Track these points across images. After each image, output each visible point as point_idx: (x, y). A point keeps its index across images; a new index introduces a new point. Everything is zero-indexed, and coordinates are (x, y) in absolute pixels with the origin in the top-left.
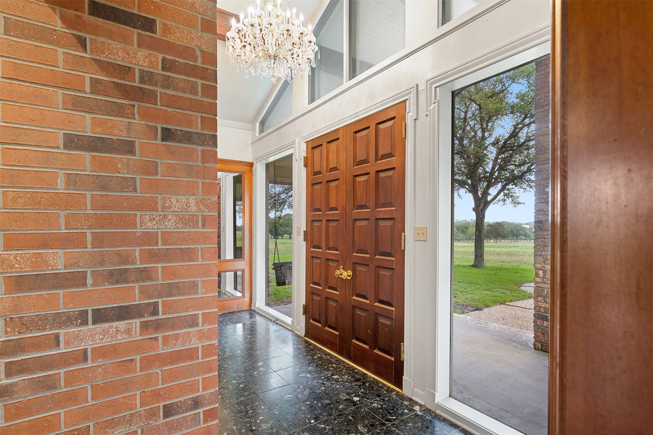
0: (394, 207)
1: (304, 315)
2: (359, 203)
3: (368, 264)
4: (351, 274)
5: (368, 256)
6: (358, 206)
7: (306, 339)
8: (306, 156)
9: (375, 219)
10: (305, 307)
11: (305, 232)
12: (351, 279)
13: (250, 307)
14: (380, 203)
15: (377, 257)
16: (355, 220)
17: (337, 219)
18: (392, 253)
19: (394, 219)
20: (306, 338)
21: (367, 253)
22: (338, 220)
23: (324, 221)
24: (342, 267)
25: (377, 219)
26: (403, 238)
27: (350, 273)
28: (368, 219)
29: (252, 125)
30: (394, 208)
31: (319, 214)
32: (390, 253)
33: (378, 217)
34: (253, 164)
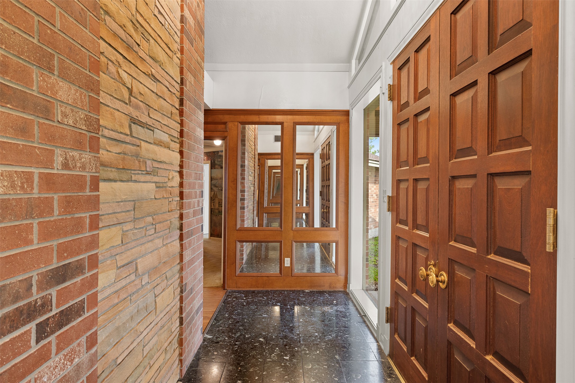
0: (530, 145)
1: (389, 324)
2: (459, 145)
3: (474, 268)
4: (446, 279)
5: (474, 250)
6: (458, 150)
7: (389, 362)
8: (391, 84)
9: (488, 174)
10: (389, 310)
11: (390, 199)
12: (446, 288)
13: (344, 288)
14: (498, 139)
15: (492, 257)
16: (454, 178)
17: (427, 177)
18: (524, 254)
19: (528, 173)
20: (390, 360)
21: (473, 245)
22: (428, 179)
23: (411, 182)
24: (433, 262)
25: (491, 174)
26: (550, 221)
27: (444, 277)
28: (474, 176)
29: (349, 64)
30: (530, 148)
31: (406, 169)
32: (521, 253)
33: (493, 171)
34: (349, 112)
